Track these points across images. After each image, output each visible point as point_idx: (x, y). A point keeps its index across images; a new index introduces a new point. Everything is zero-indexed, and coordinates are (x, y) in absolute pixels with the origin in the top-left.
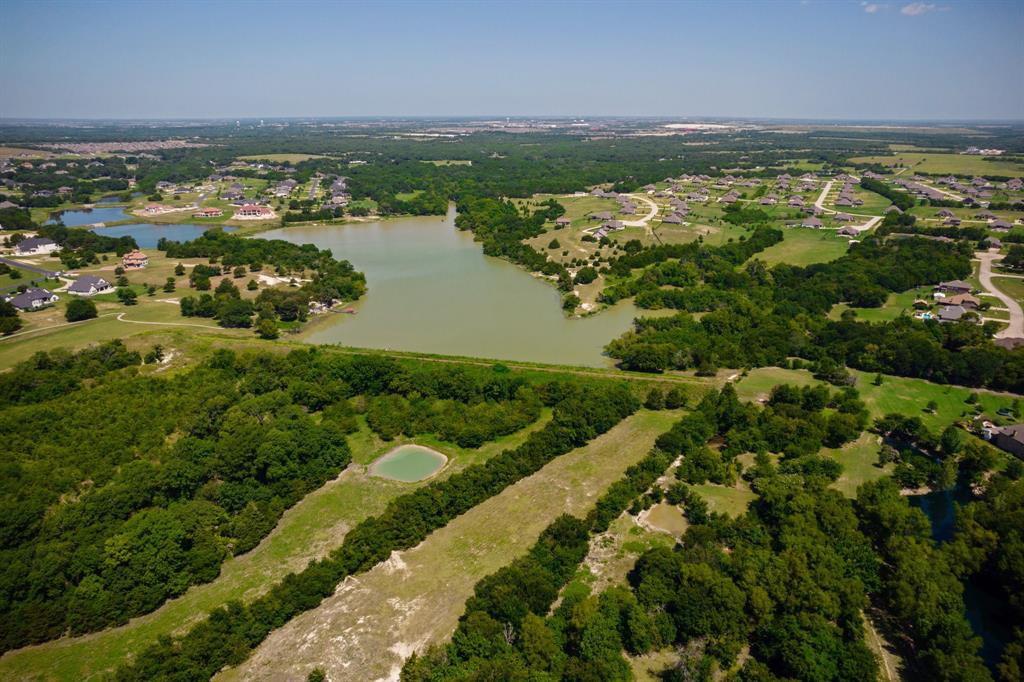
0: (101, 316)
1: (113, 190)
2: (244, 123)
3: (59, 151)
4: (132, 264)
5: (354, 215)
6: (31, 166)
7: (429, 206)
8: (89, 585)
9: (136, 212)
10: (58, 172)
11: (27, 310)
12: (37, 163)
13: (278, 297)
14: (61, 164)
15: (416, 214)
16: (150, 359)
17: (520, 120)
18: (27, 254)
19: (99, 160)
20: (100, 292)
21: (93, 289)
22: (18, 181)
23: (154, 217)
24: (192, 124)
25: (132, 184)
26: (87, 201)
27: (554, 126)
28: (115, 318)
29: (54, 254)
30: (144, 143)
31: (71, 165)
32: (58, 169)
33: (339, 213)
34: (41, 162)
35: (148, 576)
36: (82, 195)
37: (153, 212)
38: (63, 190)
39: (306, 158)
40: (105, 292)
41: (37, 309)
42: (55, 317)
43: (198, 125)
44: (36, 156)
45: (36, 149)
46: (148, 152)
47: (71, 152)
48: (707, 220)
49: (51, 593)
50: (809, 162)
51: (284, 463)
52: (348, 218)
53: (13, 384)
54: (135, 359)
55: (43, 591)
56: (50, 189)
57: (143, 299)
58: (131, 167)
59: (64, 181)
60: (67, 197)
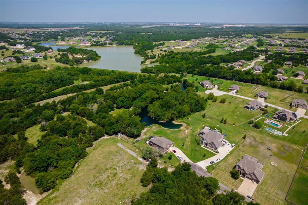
0: (38, 61)
1: (54, 38)
2: (98, 23)
3: (45, 30)
4: (49, 53)
5: (109, 45)
6: (37, 33)
7: (129, 43)
8: (17, 92)
9: (57, 43)
10: (42, 34)
11: (23, 59)
12: (38, 32)
13: (76, 58)
14: (44, 32)
15: (126, 45)
16: (45, 68)
17: (178, 23)
18: (28, 50)
19: (54, 31)
20: (40, 57)
21: (38, 56)
22: (32, 36)
23: (60, 44)
24: (85, 23)
25: (59, 37)
26: (47, 41)
27: (188, 25)
28: (41, 62)
29: (33, 51)
30: (68, 28)
31: (46, 33)
32: (43, 33)
33: (105, 44)
34: (39, 32)
35: (27, 92)
36: (46, 39)
37: (61, 43)
38: (42, 38)
39: (106, 32)
40: (41, 57)
41: (26, 59)
42: (29, 61)
43: (86, 23)
44: (39, 30)
45: (40, 29)
46: (67, 30)
47: (48, 30)
48: (200, 47)
49: (12, 92)
50: (251, 35)
51: (58, 80)
52: (108, 45)
53: (16, 70)
54: (42, 68)
55: (10, 92)
56: (39, 38)
57: (49, 59)
58: (61, 33)
59: (43, 36)
60: (42, 40)
